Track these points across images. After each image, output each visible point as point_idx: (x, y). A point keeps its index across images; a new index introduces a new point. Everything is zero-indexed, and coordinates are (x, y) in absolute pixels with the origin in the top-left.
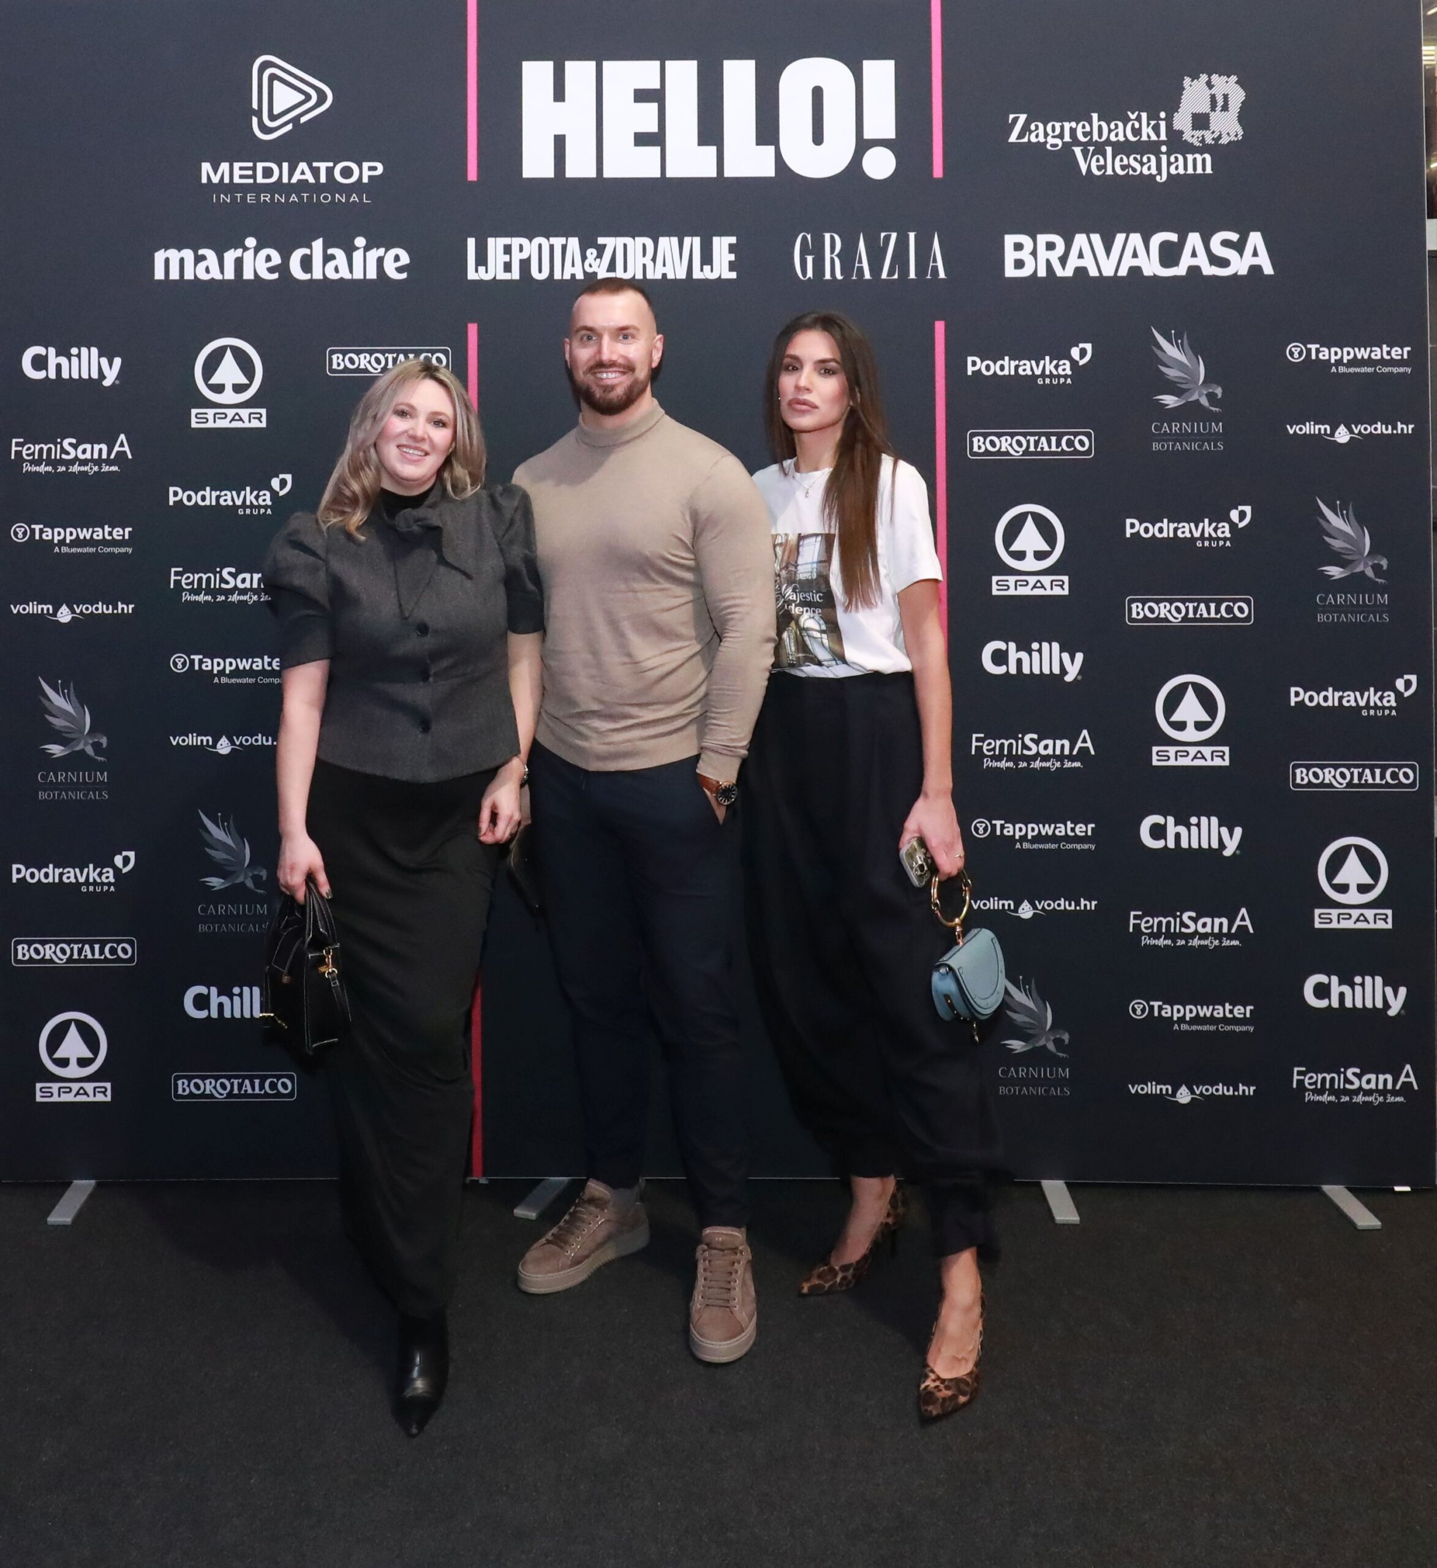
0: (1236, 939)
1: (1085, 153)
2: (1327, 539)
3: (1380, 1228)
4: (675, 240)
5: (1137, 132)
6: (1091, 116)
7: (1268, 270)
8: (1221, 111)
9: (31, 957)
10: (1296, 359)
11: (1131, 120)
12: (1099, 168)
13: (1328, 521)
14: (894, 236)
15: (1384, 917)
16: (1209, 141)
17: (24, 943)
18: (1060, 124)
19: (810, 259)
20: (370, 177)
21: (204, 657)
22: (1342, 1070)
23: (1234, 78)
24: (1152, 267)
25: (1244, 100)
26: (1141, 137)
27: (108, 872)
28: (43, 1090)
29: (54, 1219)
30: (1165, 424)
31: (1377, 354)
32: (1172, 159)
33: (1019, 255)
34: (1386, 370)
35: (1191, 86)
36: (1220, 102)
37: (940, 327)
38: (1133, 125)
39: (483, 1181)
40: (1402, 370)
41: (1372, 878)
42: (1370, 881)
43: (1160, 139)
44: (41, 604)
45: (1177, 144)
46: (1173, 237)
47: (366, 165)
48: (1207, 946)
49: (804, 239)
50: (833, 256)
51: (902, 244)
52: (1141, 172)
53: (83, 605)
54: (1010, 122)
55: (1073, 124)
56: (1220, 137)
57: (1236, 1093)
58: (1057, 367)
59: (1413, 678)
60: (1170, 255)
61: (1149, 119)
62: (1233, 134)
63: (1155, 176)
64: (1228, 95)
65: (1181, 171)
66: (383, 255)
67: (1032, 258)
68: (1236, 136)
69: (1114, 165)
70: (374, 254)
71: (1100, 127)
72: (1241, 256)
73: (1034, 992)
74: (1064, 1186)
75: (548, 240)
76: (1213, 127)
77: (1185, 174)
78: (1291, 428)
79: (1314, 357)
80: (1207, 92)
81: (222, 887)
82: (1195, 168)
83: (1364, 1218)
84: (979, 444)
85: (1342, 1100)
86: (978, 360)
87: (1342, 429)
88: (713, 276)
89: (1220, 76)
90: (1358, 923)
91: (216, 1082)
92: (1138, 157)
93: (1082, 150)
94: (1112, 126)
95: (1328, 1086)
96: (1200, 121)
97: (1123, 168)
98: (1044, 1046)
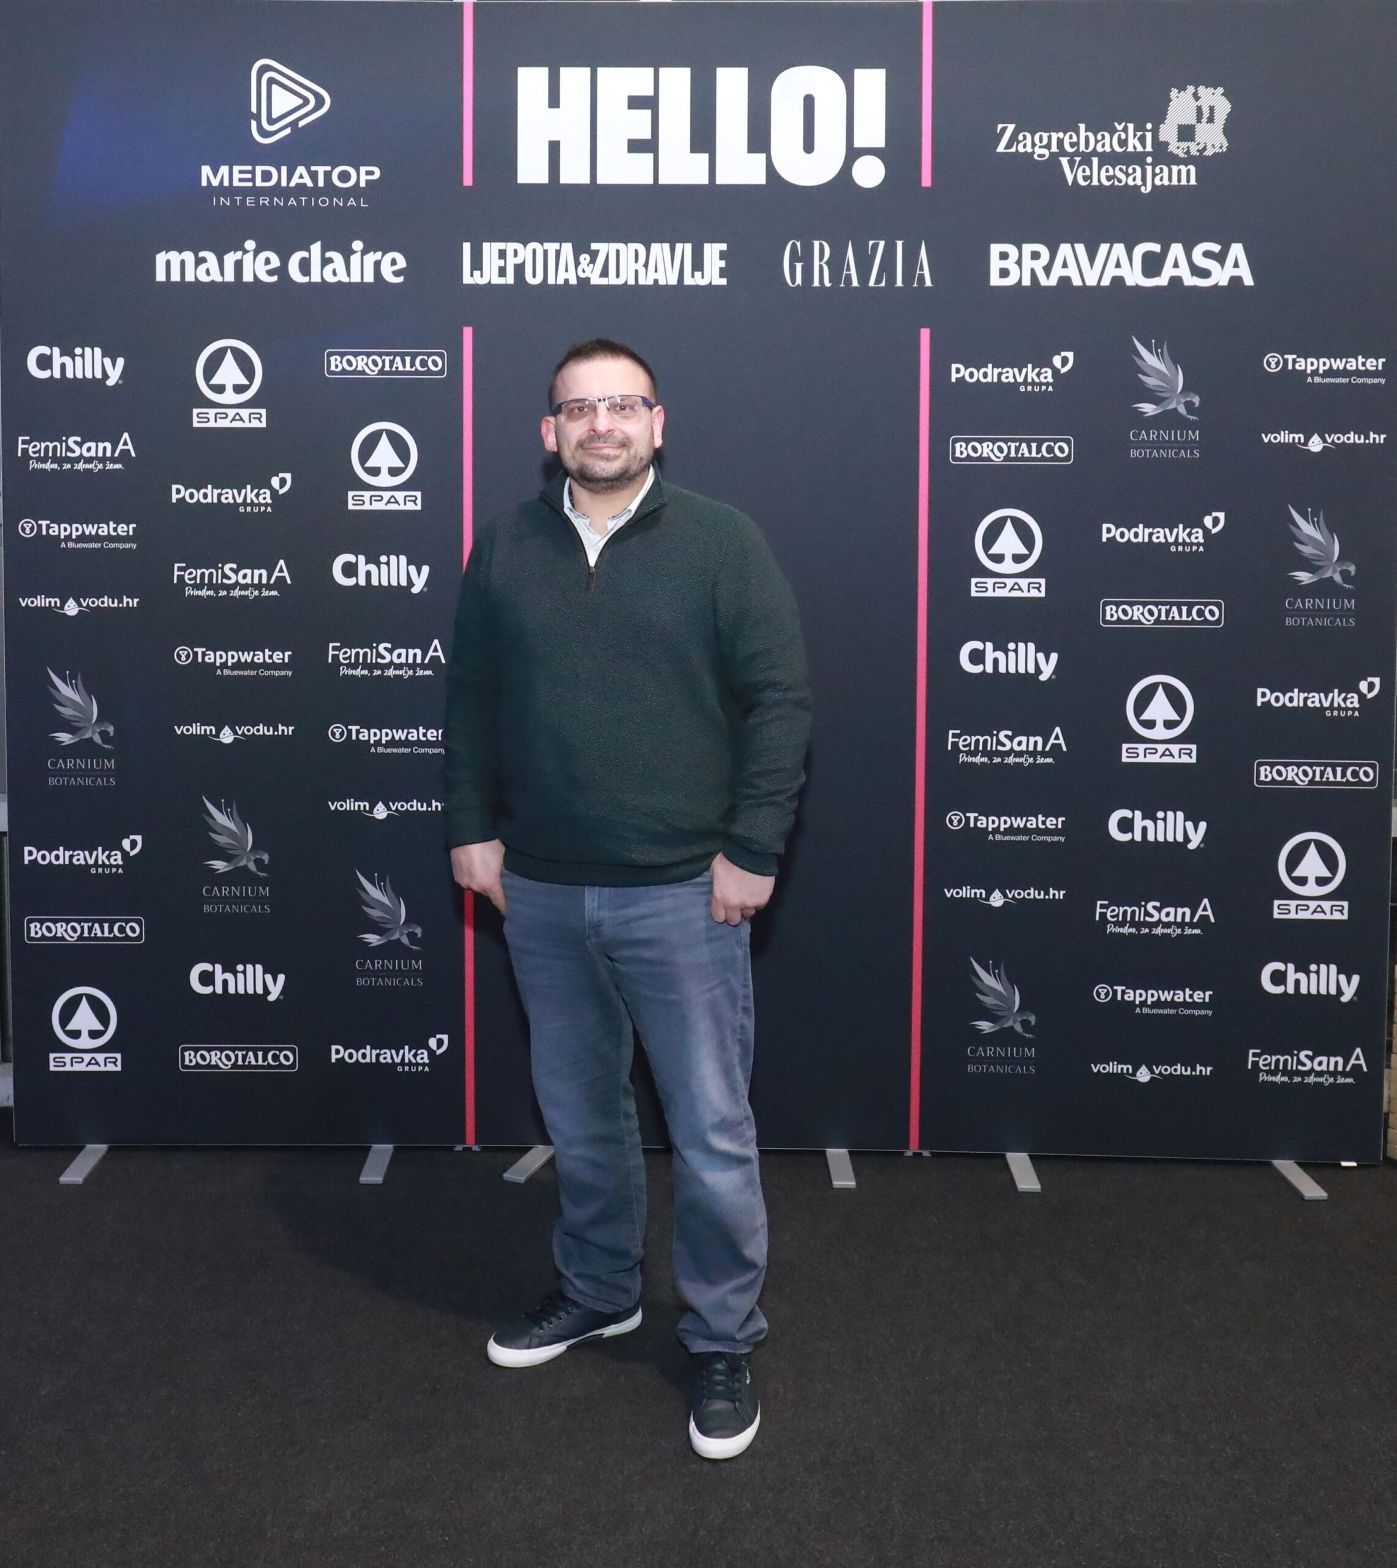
0: (1197, 928)
1: (1071, 164)
2: (1297, 545)
3: (1326, 1198)
4: (666, 246)
5: (1123, 143)
6: (1079, 127)
7: (1248, 281)
8: (1207, 122)
9: (43, 934)
10: (1273, 369)
11: (1117, 131)
12: (1085, 178)
13: (1298, 527)
14: (882, 244)
15: (1340, 908)
16: (1194, 152)
17: (37, 922)
18: (1048, 134)
19: (799, 266)
20: (367, 181)
21: (207, 650)
22: (1296, 1052)
23: (1220, 90)
24: (1134, 277)
25: (1230, 113)
26: (1127, 148)
27: (116, 855)
28: (57, 1060)
29: (65, 1179)
30: (1143, 432)
31: (1352, 364)
32: (1157, 170)
33: (1004, 264)
34: (1360, 381)
35: (1178, 97)
36: (1206, 114)
37: (925, 334)
38: (1119, 136)
39: (476, 1148)
40: (1376, 381)
41: (1330, 872)
42: (1328, 874)
43: (1146, 150)
44: (49, 598)
45: (1162, 155)
46: (1156, 248)
47: (363, 169)
48: (1170, 934)
49: (794, 246)
50: (822, 263)
51: (890, 252)
52: (1126, 182)
53: (90, 599)
54: (998, 132)
55: (1061, 135)
56: (1205, 149)
57: (1194, 1073)
58: (1038, 375)
59: (1377, 681)
60: (1153, 265)
61: (1136, 130)
62: (1217, 145)
63: (1140, 187)
64: (1213, 107)
65: (1166, 182)
66: (379, 258)
67: (1017, 267)
68: (1221, 147)
69: (1100, 176)
70: (371, 258)
71: (1087, 138)
72: (1223, 267)
73: (1003, 976)
74: (1028, 1158)
75: (542, 245)
76: (1199, 137)
77: (1169, 185)
78: (1266, 436)
79: (1290, 367)
80: (1194, 104)
81: (226, 870)
82: (1179, 180)
83: (1311, 1189)
84: (961, 450)
85: (1294, 1081)
86: (961, 367)
87: (1316, 438)
88: (704, 282)
89: (1207, 88)
90: (1315, 914)
91: (221, 1054)
92: (1124, 168)
93: (1068, 161)
94: (1099, 137)
95: (1281, 1068)
96: (1186, 133)
97: (1109, 178)
98: (1012, 1028)
